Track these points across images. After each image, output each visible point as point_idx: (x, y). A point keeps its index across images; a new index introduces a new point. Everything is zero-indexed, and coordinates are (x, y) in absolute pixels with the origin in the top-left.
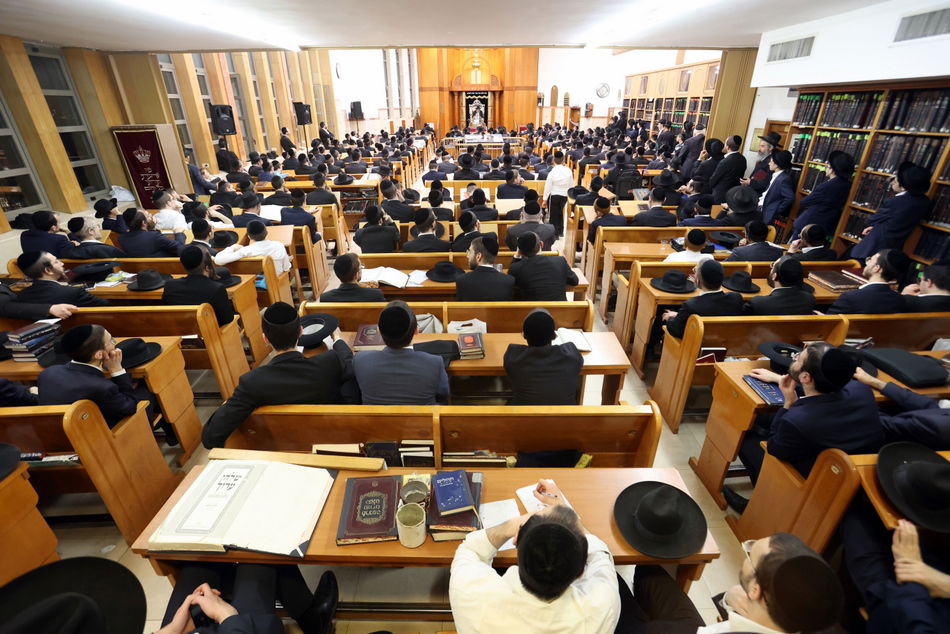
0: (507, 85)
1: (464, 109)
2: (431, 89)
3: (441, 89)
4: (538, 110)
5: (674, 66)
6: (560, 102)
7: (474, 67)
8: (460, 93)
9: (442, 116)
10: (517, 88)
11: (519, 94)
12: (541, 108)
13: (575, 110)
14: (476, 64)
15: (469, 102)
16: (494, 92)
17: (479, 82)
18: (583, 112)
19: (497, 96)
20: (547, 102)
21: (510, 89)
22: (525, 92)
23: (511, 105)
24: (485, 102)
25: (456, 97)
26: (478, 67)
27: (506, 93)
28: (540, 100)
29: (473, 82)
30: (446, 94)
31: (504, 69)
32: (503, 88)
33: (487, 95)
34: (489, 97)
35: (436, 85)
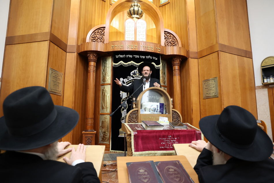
0: (194, 48)
16: (169, 60)
17: (142, 37)
25: (92, 64)
27: (193, 64)
30: (71, 59)
31: (187, 23)
32: (188, 52)
33: (158, 63)
34: (160, 66)
35: (46, 29)
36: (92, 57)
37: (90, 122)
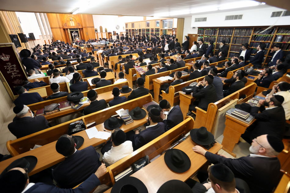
0: (84, 26)
1: (70, 35)
2: (56, 28)
3: (60, 28)
4: (96, 34)
5: (143, 20)
6: (104, 31)
7: (71, 20)
8: (67, 29)
9: (62, 37)
10: (88, 27)
11: (88, 29)
12: (97, 33)
13: (109, 33)
14: (71, 19)
15: (71, 32)
16: (80, 29)
17: (74, 25)
18: (112, 34)
19: (81, 30)
20: (99, 31)
21: (85, 27)
22: (91, 28)
23: (87, 33)
24: (77, 32)
25: (66, 31)
26: (72, 20)
27: (84, 29)
28: (96, 31)
29: (72, 25)
30: (62, 30)
31: (82, 21)
32: (83, 27)
33: (77, 30)
34: (78, 30)
35: (58, 26)
36: (66, 30)
37: (69, 41)
